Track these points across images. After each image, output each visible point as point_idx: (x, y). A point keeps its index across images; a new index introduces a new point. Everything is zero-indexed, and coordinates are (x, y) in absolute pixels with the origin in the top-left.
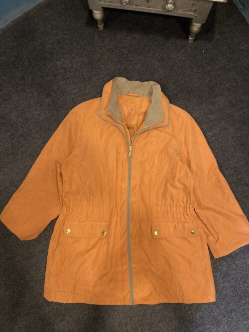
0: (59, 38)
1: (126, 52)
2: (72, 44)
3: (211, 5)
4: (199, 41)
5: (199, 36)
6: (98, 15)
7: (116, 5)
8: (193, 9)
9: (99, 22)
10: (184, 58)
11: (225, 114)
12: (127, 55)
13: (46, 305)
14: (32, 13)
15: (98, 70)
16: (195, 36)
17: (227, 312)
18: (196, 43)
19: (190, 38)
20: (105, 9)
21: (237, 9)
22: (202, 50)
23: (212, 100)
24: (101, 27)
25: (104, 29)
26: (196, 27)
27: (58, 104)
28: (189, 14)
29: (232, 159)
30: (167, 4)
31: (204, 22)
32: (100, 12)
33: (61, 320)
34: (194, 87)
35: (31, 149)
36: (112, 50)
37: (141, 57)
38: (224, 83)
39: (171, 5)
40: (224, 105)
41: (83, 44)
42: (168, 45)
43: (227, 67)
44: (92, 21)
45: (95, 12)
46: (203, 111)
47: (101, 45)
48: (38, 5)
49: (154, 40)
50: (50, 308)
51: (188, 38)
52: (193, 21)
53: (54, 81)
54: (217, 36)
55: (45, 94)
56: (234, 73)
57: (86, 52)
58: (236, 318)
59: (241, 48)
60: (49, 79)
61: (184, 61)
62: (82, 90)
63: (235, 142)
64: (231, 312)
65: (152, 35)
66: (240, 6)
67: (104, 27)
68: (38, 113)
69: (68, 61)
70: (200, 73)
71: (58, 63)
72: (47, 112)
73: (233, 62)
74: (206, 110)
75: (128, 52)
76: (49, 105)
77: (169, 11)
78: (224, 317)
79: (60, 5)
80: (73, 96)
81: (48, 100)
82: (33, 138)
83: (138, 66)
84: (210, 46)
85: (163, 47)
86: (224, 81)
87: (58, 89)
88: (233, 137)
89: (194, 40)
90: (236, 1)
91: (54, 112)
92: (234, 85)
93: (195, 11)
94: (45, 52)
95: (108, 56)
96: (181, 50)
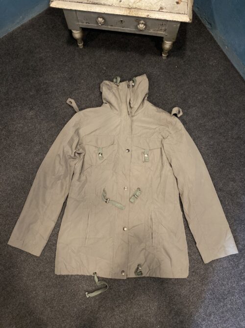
0: (41, 55)
1: (104, 68)
2: (54, 61)
3: (179, 25)
4: (172, 58)
5: (171, 52)
6: (77, 34)
7: (93, 26)
8: (163, 28)
9: (79, 41)
10: (158, 73)
11: (198, 124)
12: (105, 70)
13: (27, 314)
14: (16, 33)
15: (79, 85)
16: (168, 52)
17: (207, 315)
18: (169, 59)
19: (163, 55)
20: (84, 30)
21: (205, 28)
22: (175, 65)
24: (81, 45)
25: (84, 47)
26: (167, 45)
27: (40, 117)
28: (161, 33)
30: (139, 24)
31: (174, 41)
32: (78, 32)
34: (168, 99)
35: (14, 160)
36: (92, 67)
38: (196, 95)
39: (143, 25)
40: (197, 116)
41: (64, 61)
42: (143, 61)
43: (199, 81)
44: (72, 40)
45: (73, 31)
47: (81, 61)
48: (22, 26)
49: (130, 57)
50: (32, 318)
51: (161, 55)
52: (164, 40)
53: (37, 95)
54: (188, 53)
55: (29, 108)
56: (205, 86)
57: (66, 68)
58: (216, 321)
59: (211, 63)
60: (32, 94)
61: (159, 75)
63: (208, 149)
64: (210, 315)
65: (128, 53)
66: (208, 26)
67: (84, 45)
68: (22, 125)
70: (173, 86)
71: (41, 79)
72: (30, 125)
73: (204, 76)
75: (107, 68)
76: (32, 118)
77: (141, 30)
78: (204, 320)
79: (43, 25)
80: (55, 109)
81: (31, 114)
82: (16, 150)
84: (182, 61)
85: (139, 63)
86: (196, 93)
87: (40, 103)
88: (206, 146)
89: (167, 57)
90: (204, 22)
91: (37, 124)
92: (206, 97)
93: (165, 30)
94: (28, 69)
95: (88, 71)
96: (155, 66)
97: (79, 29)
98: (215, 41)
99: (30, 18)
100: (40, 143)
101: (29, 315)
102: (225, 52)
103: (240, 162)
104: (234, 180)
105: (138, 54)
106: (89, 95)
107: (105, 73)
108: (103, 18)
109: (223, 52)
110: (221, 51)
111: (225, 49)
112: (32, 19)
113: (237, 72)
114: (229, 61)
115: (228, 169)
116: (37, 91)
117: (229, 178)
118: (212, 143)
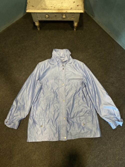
0: (22, 35)
1: (50, 37)
2: (28, 37)
3: (79, 15)
4: (78, 30)
5: (78, 28)
6: (37, 24)
7: (44, 19)
8: (73, 17)
9: (38, 27)
10: (73, 37)
11: (93, 56)
14: (10, 27)
15: (39, 45)
16: (76, 28)
17: (109, 138)
20: (40, 22)
21: (91, 17)
22: (80, 33)
23: (87, 51)
24: (39, 29)
26: (76, 24)
27: (24, 60)
28: (72, 19)
29: (99, 73)
30: (63, 16)
31: (78, 22)
32: (38, 23)
33: (34, 155)
34: (79, 47)
36: (44, 37)
37: (56, 38)
38: (91, 44)
39: (65, 16)
40: (92, 53)
41: (32, 36)
42: (66, 33)
43: (91, 38)
44: (35, 27)
45: (36, 23)
46: (84, 56)
47: (40, 36)
48: (13, 24)
49: (60, 31)
51: (74, 30)
52: (74, 22)
53: (22, 51)
54: (85, 28)
55: (18, 57)
56: (94, 40)
57: (33, 39)
58: (113, 140)
59: (95, 31)
60: (19, 51)
62: (33, 54)
63: (99, 66)
64: (111, 138)
65: (59, 30)
66: (92, 16)
67: (40, 29)
68: (16, 64)
70: (80, 42)
71: (23, 44)
72: (20, 64)
73: (93, 36)
75: (51, 37)
76: (20, 61)
77: (64, 18)
78: (108, 140)
79: (22, 23)
80: (30, 56)
81: (20, 59)
82: (14, 75)
83: (55, 42)
84: (83, 31)
85: (64, 34)
86: (91, 43)
87: (23, 54)
89: (76, 30)
90: (90, 15)
91: (23, 63)
92: (95, 44)
93: (74, 18)
94: (17, 41)
95: (43, 39)
96: (72, 34)
97: (38, 21)
98: (95, 22)
99: (16, 21)
100: (25, 71)
101: (27, 148)
102: (100, 26)
103: (114, 69)
104: (112, 77)
105: (63, 30)
106: (44, 49)
107: (50, 39)
108: (48, 15)
111: (100, 24)
112: (17, 21)
113: (107, 33)
114: (102, 29)
115: (109, 73)
116: (22, 49)
117: (110, 77)
118: (100, 63)
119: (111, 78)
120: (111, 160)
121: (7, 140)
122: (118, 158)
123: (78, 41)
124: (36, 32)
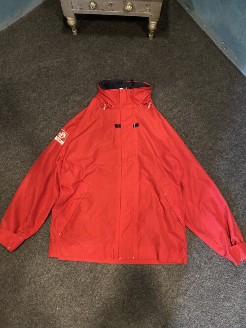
0: (39, 44)
1: (98, 51)
2: (52, 48)
3: (161, 4)
4: (158, 38)
6: (71, 21)
7: (86, 11)
8: (148, 9)
9: (73, 28)
10: (146, 52)
11: (186, 93)
12: (99, 53)
13: (45, 273)
14: (15, 26)
15: (76, 67)
16: (154, 33)
17: (208, 259)
18: (155, 39)
19: (150, 36)
20: (78, 17)
21: (185, 10)
22: (161, 45)
23: (174, 83)
24: (75, 32)
25: (78, 34)
26: (153, 25)
27: (43, 98)
28: (146, 14)
29: (196, 129)
30: (126, 6)
31: (158, 20)
32: (73, 18)
33: (60, 285)
34: (157, 74)
36: (86, 51)
37: (111, 54)
38: (182, 69)
39: (130, 6)
40: (184, 87)
41: (61, 47)
42: (132, 42)
43: (183, 56)
44: (67, 27)
45: (69, 18)
46: (167, 92)
47: (77, 47)
48: (20, 19)
49: (120, 40)
50: (49, 275)
51: (148, 36)
52: (149, 20)
53: (39, 79)
54: (172, 33)
55: (32, 90)
56: (189, 61)
57: (64, 54)
59: (192, 41)
60: (34, 77)
61: (147, 54)
62: (63, 85)
63: (196, 115)
64: (211, 258)
65: (118, 36)
66: (187, 9)
67: (78, 32)
68: (26, 106)
69: (49, 62)
70: (161, 63)
71: (41, 64)
72: (34, 105)
73: (187, 52)
74: (170, 92)
75: (100, 51)
77: (129, 11)
78: (206, 263)
79: (39, 18)
80: (56, 90)
81: (34, 95)
82: (23, 128)
83: (109, 61)
84: (167, 41)
85: (129, 45)
86: (182, 67)
87: (42, 85)
88: (194, 111)
89: (154, 37)
90: (183, 5)
91: (41, 104)
92: (190, 69)
93: (150, 10)
94: (29, 56)
95: (83, 55)
96: (143, 46)
97: (73, 15)
98: (194, 22)
99: (28, 12)
100: (45, 120)
102: (204, 30)
103: (226, 123)
105: (127, 37)
106: (86, 75)
107: (98, 56)
108: (95, 3)
109: (202, 30)
110: (201, 29)
111: (204, 27)
112: (29, 13)
113: (216, 46)
114: (208, 37)
115: (215, 131)
116: (39, 75)
117: (217, 138)
118: (199, 109)
119: (220, 140)
120: (209, 300)
121: (7, 257)
122: (224, 296)
123: (157, 61)
124: (69, 39)
